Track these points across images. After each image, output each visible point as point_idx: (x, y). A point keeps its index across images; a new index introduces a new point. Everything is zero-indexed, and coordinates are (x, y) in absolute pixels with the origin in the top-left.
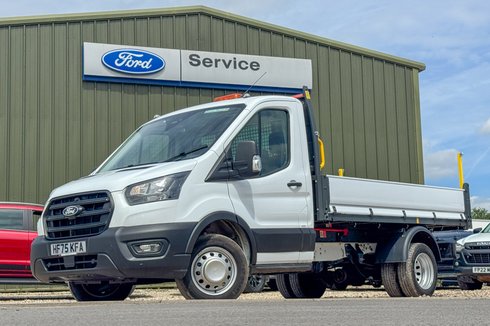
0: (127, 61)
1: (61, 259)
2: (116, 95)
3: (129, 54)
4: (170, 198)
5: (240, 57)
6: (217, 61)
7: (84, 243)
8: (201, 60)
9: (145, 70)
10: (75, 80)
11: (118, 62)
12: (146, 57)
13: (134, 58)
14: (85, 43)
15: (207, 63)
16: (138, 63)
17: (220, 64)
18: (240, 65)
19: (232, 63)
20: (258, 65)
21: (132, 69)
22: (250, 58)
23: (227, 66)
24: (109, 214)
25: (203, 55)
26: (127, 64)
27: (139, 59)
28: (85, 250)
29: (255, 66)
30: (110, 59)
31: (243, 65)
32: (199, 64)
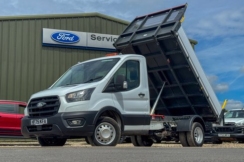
0: (63, 37)
1: (36, 127)
2: (57, 52)
3: (64, 34)
4: (86, 100)
5: (114, 36)
6: (103, 38)
7: (46, 119)
8: (96, 37)
9: (71, 41)
10: (39, 45)
11: (59, 38)
12: (71, 35)
13: (66, 36)
14: (43, 29)
15: (99, 39)
16: (67, 38)
17: (105, 39)
18: (114, 40)
19: (110, 39)
21: (65, 41)
23: (108, 40)
24: (58, 106)
25: (97, 35)
26: (63, 39)
27: (68, 36)
28: (47, 123)
30: (55, 36)
32: (95, 39)
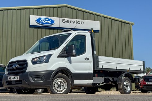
0: (44, 21)
3: (44, 19)
5: (78, 20)
6: (71, 21)
8: (66, 21)
9: (49, 24)
11: (41, 21)
12: (49, 20)
13: (46, 20)
14: (31, 16)
15: (68, 22)
16: (47, 21)
17: (72, 22)
18: (78, 23)
19: (75, 22)
20: (83, 23)
22: (81, 21)
23: (74, 23)
25: (67, 19)
26: (43, 22)
27: (47, 20)
29: (82, 23)
30: (38, 20)
31: (79, 23)
32: (65, 22)
